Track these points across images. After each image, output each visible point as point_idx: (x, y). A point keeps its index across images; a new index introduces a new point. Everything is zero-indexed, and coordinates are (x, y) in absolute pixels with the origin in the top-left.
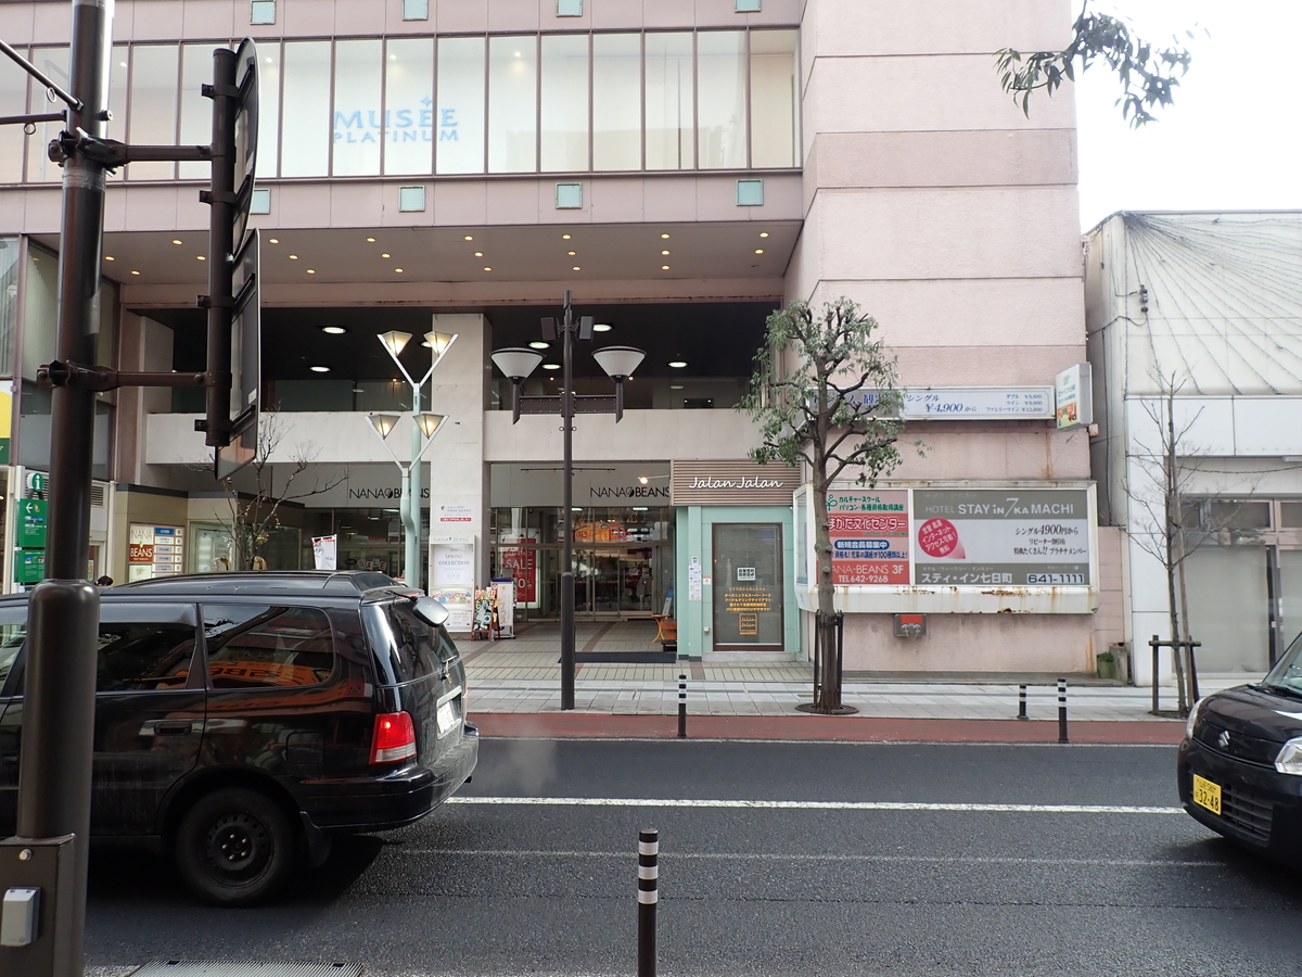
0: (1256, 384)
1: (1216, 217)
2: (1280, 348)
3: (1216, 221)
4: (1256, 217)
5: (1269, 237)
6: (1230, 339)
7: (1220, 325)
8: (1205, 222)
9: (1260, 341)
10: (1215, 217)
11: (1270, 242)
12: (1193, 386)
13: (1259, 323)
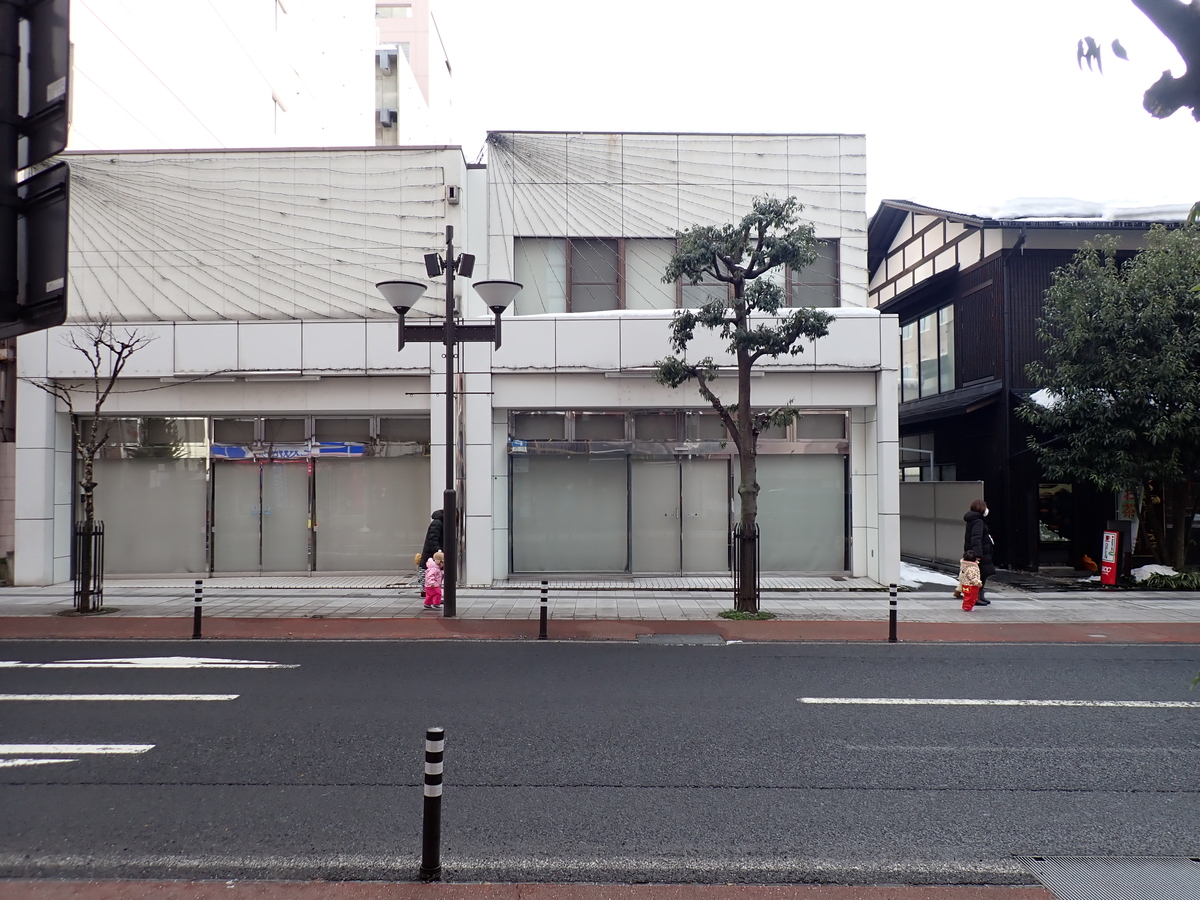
0: (143, 312)
1: (113, 156)
2: (164, 278)
3: (112, 161)
4: (150, 157)
5: (158, 176)
6: (121, 271)
7: (112, 259)
8: (103, 162)
9: (147, 272)
10: (110, 157)
11: (159, 180)
12: (85, 314)
13: (147, 256)
